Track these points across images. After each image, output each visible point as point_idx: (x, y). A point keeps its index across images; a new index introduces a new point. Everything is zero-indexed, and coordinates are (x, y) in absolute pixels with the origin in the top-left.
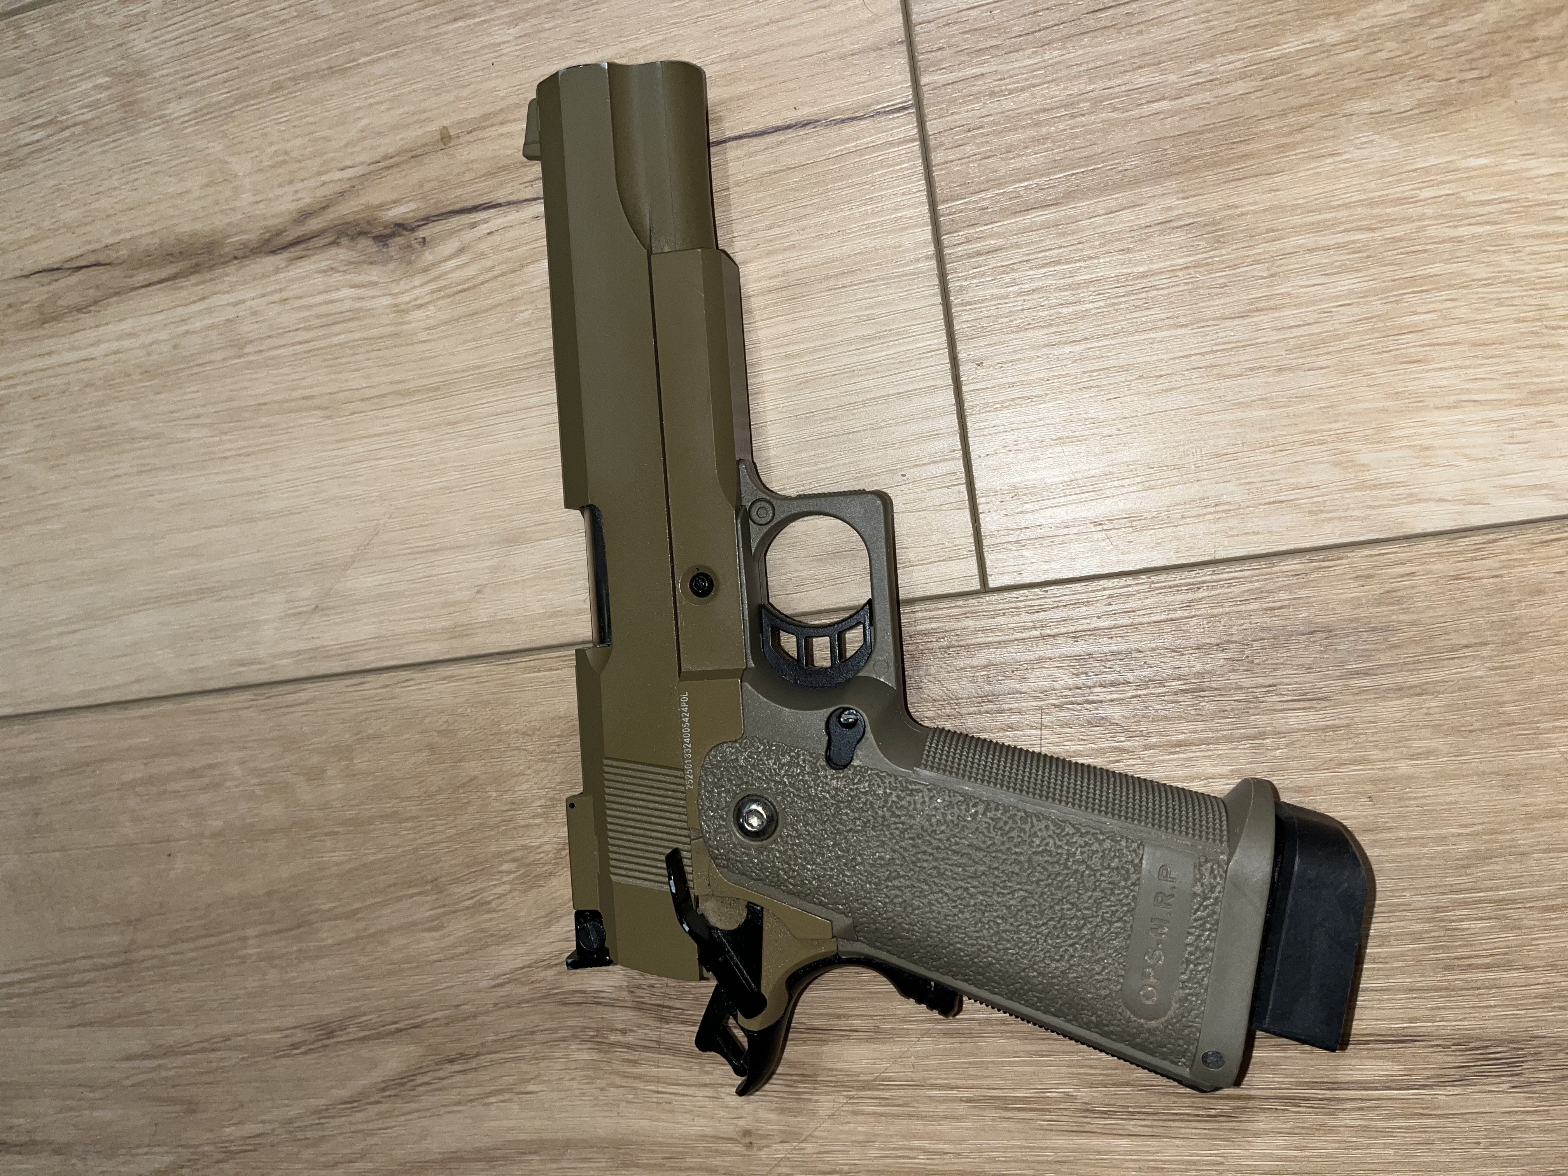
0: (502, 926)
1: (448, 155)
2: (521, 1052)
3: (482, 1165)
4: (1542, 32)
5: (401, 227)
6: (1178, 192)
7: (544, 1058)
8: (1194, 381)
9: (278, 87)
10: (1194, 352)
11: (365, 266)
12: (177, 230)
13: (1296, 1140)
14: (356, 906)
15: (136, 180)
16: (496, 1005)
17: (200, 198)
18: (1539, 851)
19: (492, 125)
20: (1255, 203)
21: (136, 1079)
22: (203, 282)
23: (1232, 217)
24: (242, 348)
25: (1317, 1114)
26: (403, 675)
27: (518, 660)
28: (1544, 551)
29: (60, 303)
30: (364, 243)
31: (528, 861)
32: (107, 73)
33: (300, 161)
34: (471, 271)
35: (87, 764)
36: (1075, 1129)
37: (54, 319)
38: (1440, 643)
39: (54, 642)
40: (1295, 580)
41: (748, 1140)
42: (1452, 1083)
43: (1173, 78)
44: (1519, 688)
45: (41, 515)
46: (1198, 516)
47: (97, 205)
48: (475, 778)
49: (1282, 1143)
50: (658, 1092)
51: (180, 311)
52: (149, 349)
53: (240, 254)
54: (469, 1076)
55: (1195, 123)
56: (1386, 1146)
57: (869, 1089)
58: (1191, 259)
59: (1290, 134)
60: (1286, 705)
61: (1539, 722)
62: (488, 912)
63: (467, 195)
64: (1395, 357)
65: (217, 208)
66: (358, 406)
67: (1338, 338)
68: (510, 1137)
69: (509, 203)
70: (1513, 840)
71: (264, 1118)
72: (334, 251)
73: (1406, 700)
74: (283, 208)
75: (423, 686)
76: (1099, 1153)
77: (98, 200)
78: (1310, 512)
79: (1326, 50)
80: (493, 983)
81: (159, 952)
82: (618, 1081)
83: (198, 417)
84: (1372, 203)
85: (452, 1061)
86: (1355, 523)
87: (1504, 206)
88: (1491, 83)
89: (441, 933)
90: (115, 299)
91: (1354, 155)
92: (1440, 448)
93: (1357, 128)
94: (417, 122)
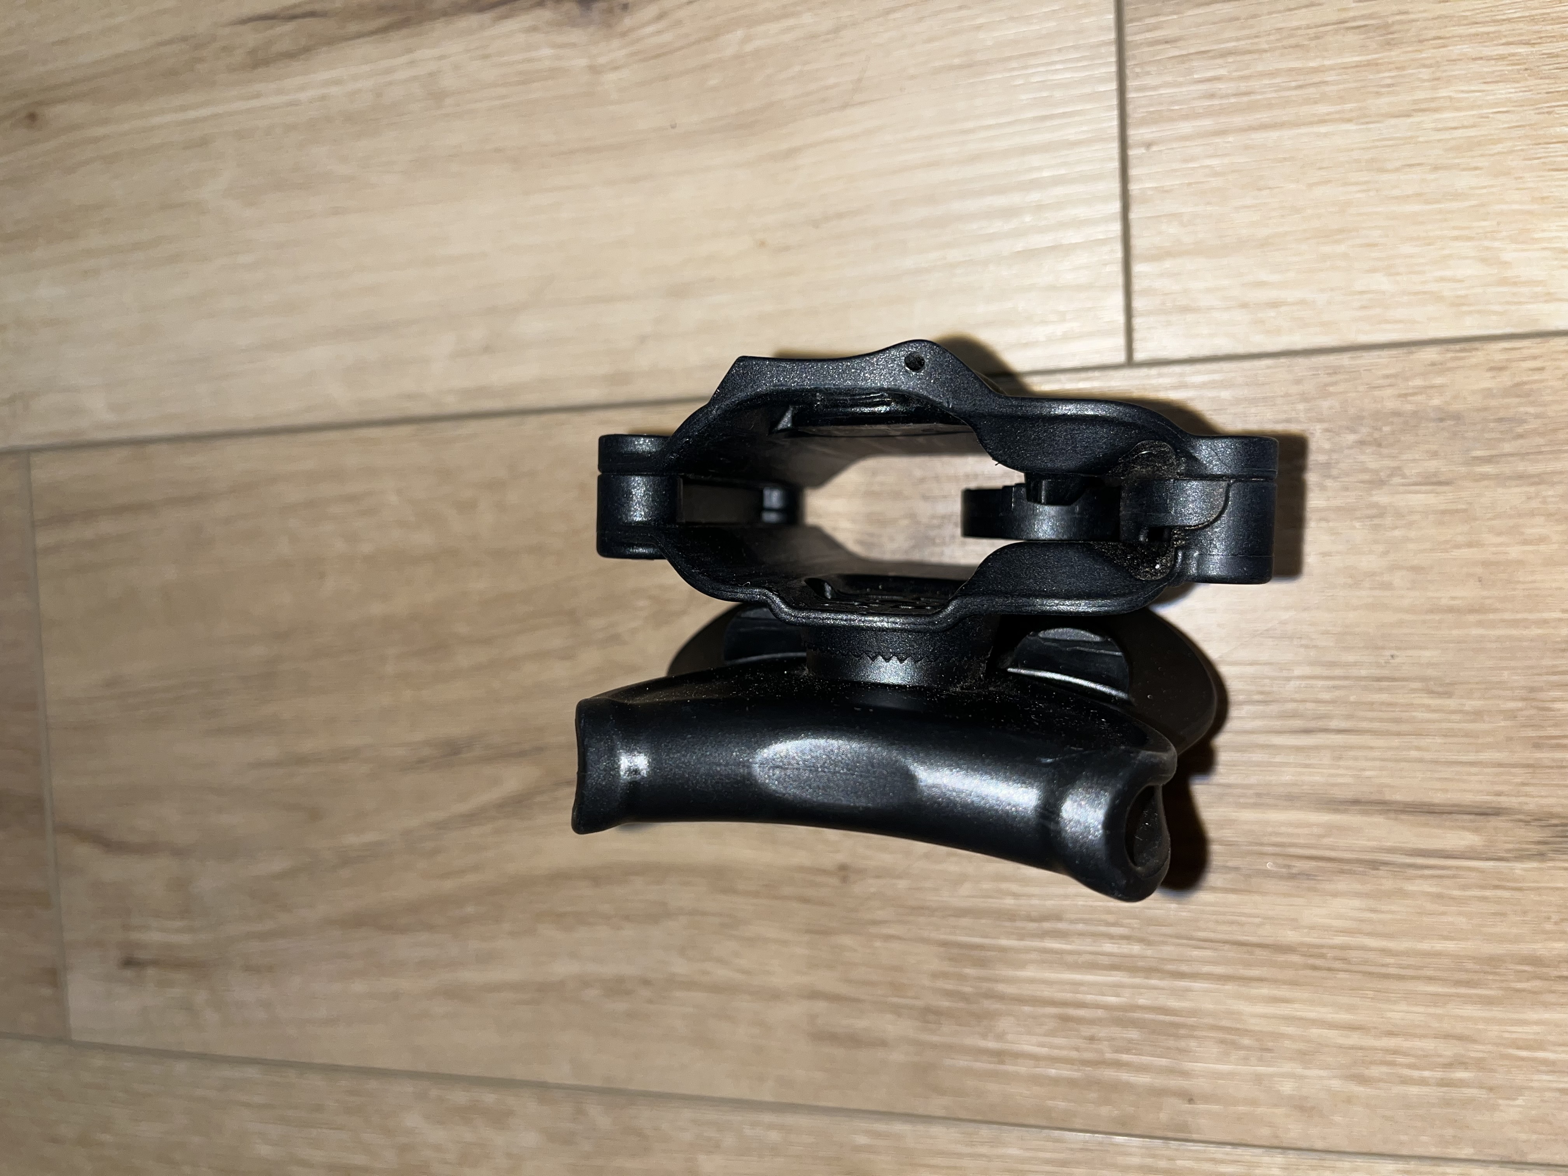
3: (586, 883)
11: (566, 28)
22: (409, 36)
25: (1394, 878)
26: (563, 417)
29: (273, 49)
30: (568, 5)
34: (667, 37)
35: (253, 486)
37: (265, 64)
41: (843, 874)
49: (1358, 904)
51: (386, 62)
52: (353, 97)
53: (449, 10)
58: (1362, 58)
64: (1545, 163)
67: (1493, 142)
68: (616, 858)
72: (537, 12)
73: (1525, 488)
78: (1452, 304)
86: (1492, 317)
90: (326, 48)
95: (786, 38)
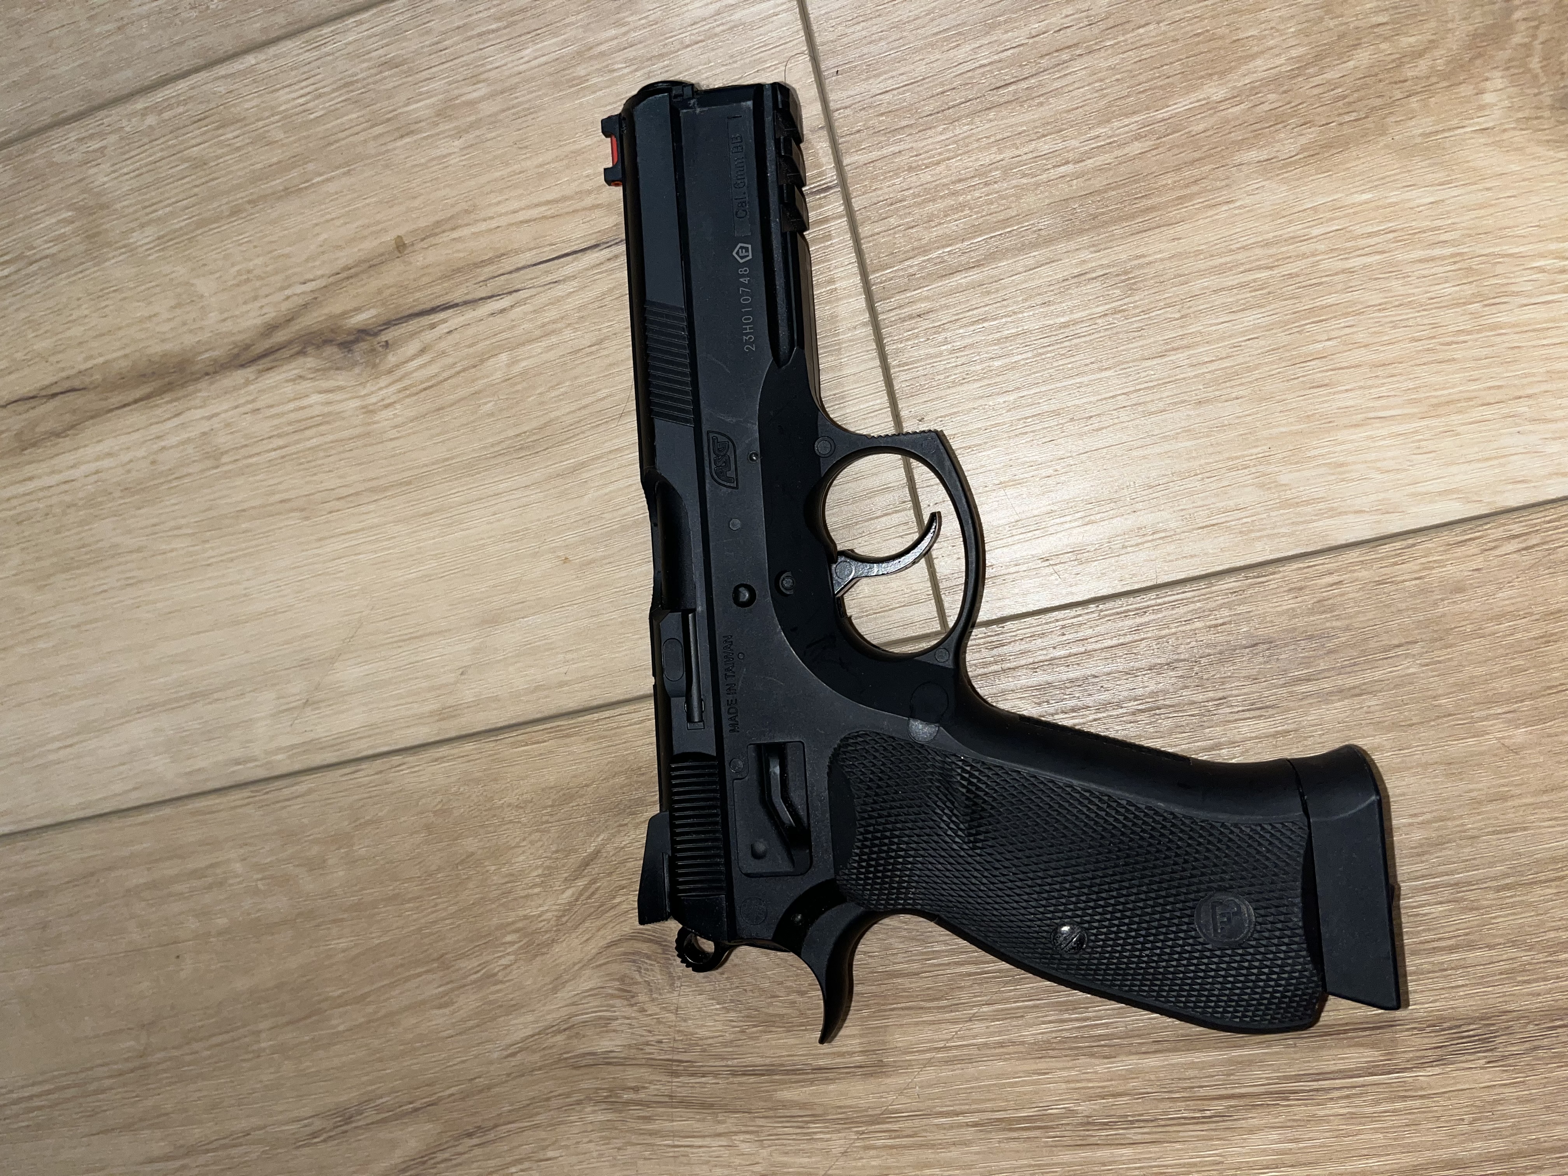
0: (511, 996)
1: (404, 262)
2: (538, 1119)
5: (363, 333)
6: (1090, 247)
7: (560, 1123)
8: (1121, 419)
9: (236, 211)
10: (1119, 392)
11: (332, 372)
12: (148, 352)
13: (1289, 1134)
14: (367, 990)
15: (106, 306)
16: (508, 1075)
17: (169, 320)
18: (1488, 834)
19: (444, 232)
20: (1160, 252)
22: (176, 399)
23: (1141, 266)
24: (218, 459)
25: (1306, 1105)
26: (396, 759)
27: (506, 735)
28: (1460, 551)
29: (38, 430)
30: (330, 350)
31: (530, 930)
32: (69, 207)
33: (263, 279)
34: (433, 369)
35: (92, 874)
36: (1079, 1143)
37: (34, 445)
38: (1372, 644)
39: (52, 757)
40: (1233, 597)
42: (1431, 1064)
43: (1075, 143)
44: (1451, 680)
45: (31, 634)
46: (1137, 545)
47: (68, 334)
48: (473, 854)
49: (1275, 1137)
50: (674, 1146)
52: (128, 467)
53: (211, 369)
55: (1098, 182)
56: (1376, 1130)
57: (879, 1123)
58: (1108, 307)
59: (1187, 186)
60: (1237, 716)
61: (1473, 711)
62: (495, 984)
63: (424, 298)
65: (185, 328)
66: (334, 505)
67: (1249, 370)
69: (466, 303)
70: (1463, 825)
72: (301, 360)
73: (1346, 702)
74: (249, 323)
75: (416, 769)
76: (1104, 1164)
77: (69, 329)
78: (1240, 532)
79: (1212, 107)
80: (505, 1053)
81: (175, 1053)
82: (634, 1138)
83: (180, 527)
84: (1267, 244)
85: (470, 1135)
86: (1283, 539)
88: (1368, 123)
89: (451, 1008)
90: (91, 421)
91: (1248, 200)
92: (1354, 463)
93: (1248, 176)
94: (372, 233)
95: (551, 355)
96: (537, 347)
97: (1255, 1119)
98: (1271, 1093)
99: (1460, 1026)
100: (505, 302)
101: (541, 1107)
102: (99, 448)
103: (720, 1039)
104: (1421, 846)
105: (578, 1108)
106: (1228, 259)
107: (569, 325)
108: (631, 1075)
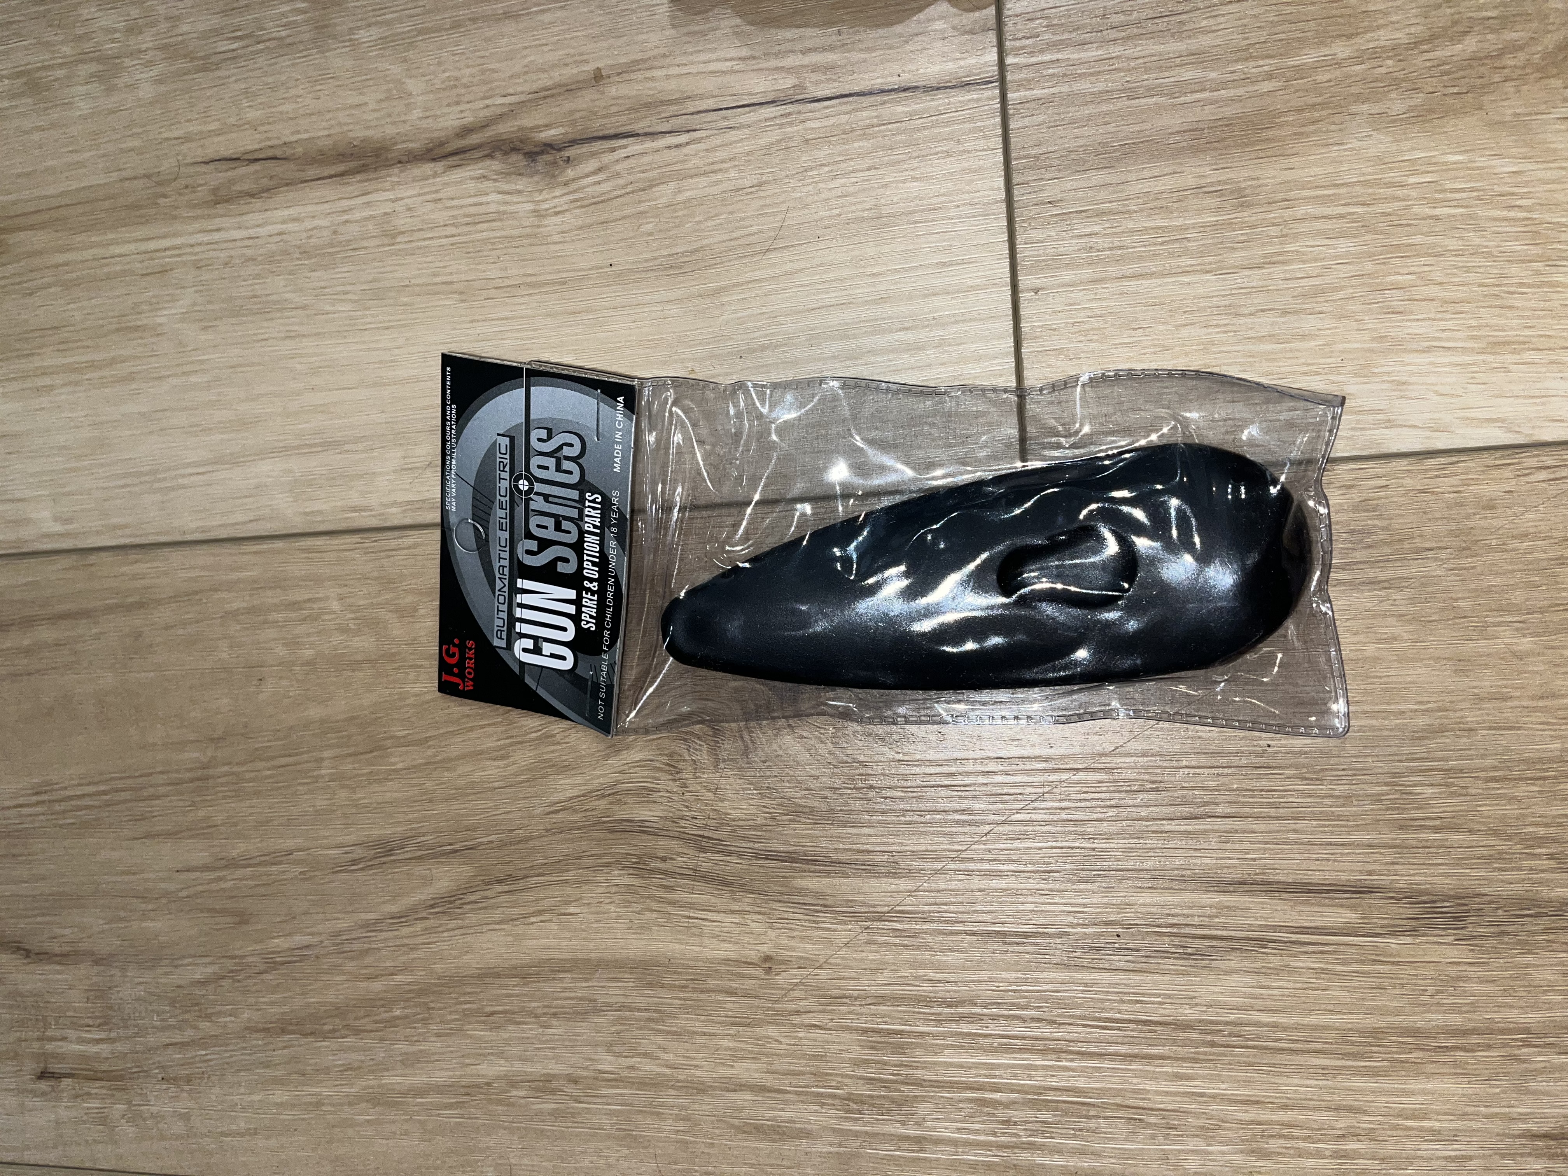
0: (564, 758)
1: (598, 91)
2: (565, 876)
3: (515, 981)
4: (1510, 63)
5: (549, 147)
6: (1211, 164)
7: (586, 882)
9: (456, 25)
11: (514, 176)
12: (351, 135)
13: (1262, 980)
14: (430, 733)
15: (321, 90)
16: (547, 830)
17: (376, 110)
18: (1483, 729)
19: (640, 70)
20: (1275, 177)
21: (191, 891)
22: (368, 180)
23: (1255, 187)
24: (394, 237)
25: (1281, 955)
28: (1495, 473)
29: (233, 188)
30: (516, 158)
33: (468, 87)
34: (606, 187)
35: (196, 593)
36: (1067, 962)
37: (227, 201)
38: (1407, 545)
39: (182, 482)
41: (767, 965)
42: (1402, 933)
43: (1213, 75)
44: (1472, 586)
45: (188, 368)
47: (282, 108)
50: (689, 917)
51: (345, 203)
53: (405, 159)
54: (514, 897)
55: (1228, 111)
57: (884, 922)
58: (1220, 218)
59: (1305, 125)
61: (1487, 616)
62: (554, 744)
63: (611, 125)
64: (1382, 307)
65: (389, 120)
66: (493, 293)
67: (1336, 290)
68: (546, 955)
69: (646, 134)
70: (1461, 717)
71: (314, 930)
72: (488, 162)
73: (1376, 592)
74: (448, 124)
77: (283, 104)
79: (1337, 62)
80: (548, 810)
81: (236, 769)
82: (652, 905)
83: (346, 293)
84: (1366, 184)
85: (500, 882)
87: (1475, 194)
88: (1469, 97)
89: (506, 762)
90: (286, 188)
91: (1356, 144)
92: (1415, 383)
93: (1359, 125)
94: (575, 62)
95: (716, 190)
96: (703, 181)
97: (1234, 962)
98: (1251, 939)
99: (1434, 902)
100: (683, 138)
101: (574, 864)
102: (287, 212)
103: (751, 823)
104: (1423, 730)
105: (606, 870)
106: (1331, 192)
107: (735, 166)
108: (662, 846)
